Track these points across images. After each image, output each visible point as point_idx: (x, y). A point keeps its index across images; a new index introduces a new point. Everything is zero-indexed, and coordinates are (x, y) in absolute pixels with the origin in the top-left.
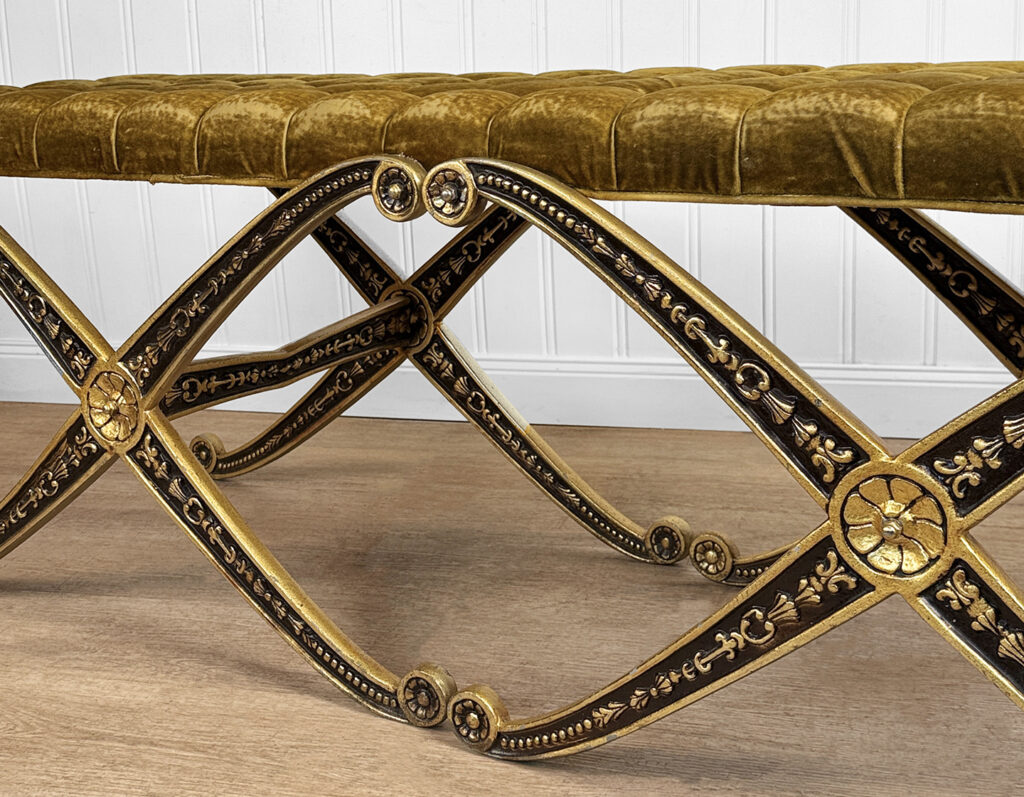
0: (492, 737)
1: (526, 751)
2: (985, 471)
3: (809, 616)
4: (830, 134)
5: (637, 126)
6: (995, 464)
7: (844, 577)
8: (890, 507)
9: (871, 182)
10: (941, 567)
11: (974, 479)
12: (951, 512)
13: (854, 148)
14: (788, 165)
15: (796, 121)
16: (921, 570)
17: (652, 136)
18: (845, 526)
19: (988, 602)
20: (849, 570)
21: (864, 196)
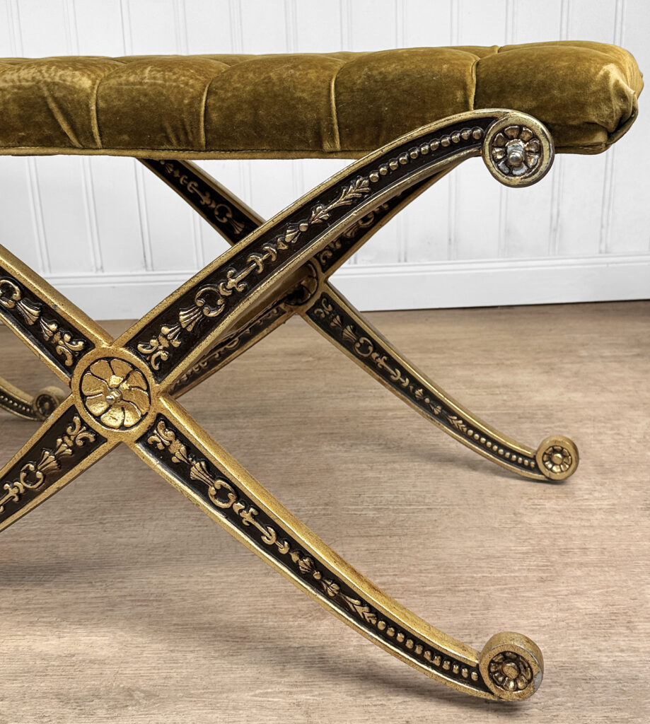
2: (169, 349)
3: (66, 464)
4: (44, 98)
6: (176, 343)
7: (85, 434)
8: (114, 380)
9: (77, 136)
10: (149, 420)
11: (164, 356)
12: (151, 380)
13: (61, 108)
14: (18, 124)
15: (19, 88)
16: (136, 424)
18: (83, 397)
19: (182, 442)
20: (89, 429)
21: (75, 147)
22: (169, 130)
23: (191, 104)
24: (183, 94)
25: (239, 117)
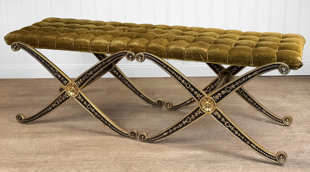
0: (146, 139)
1: (152, 141)
2: (219, 98)
3: (196, 118)
4: (198, 53)
5: (170, 49)
6: (221, 97)
7: (201, 112)
8: (207, 102)
9: (204, 59)
10: (214, 110)
11: (218, 98)
12: (215, 103)
13: (202, 55)
14: (192, 56)
15: (193, 50)
16: (211, 111)
17: (172, 51)
18: (201, 105)
19: (220, 114)
20: (202, 111)
21: (203, 61)
22: (222, 60)
23: (226, 56)
24: (224, 54)
25: (235, 59)
